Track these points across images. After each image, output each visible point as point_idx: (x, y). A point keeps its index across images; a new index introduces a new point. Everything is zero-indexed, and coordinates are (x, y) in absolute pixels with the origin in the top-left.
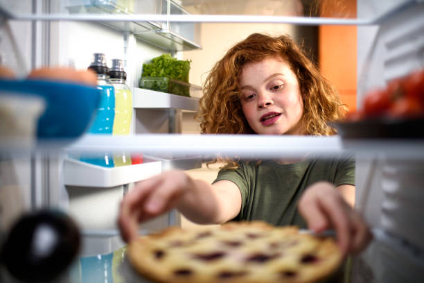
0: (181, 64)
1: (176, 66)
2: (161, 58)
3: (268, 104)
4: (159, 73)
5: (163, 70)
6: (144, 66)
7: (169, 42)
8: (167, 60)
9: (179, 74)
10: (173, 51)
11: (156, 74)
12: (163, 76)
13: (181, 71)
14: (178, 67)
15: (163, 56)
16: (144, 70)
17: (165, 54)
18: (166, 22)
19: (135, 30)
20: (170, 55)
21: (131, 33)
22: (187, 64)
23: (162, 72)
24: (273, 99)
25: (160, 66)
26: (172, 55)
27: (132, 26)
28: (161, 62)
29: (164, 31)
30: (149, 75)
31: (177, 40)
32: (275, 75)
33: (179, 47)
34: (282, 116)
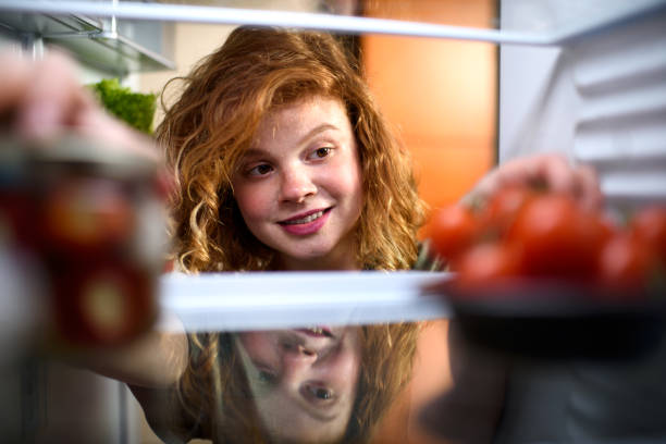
3: (309, 195)
7: (112, 55)
8: (112, 91)
10: (122, 73)
14: (134, 106)
15: (104, 82)
17: (108, 78)
18: (109, 19)
19: (46, 28)
20: (116, 80)
21: (38, 35)
26: (120, 81)
27: (40, 23)
29: (107, 35)
31: (128, 50)
32: (320, 129)
33: (133, 65)
34: (331, 215)
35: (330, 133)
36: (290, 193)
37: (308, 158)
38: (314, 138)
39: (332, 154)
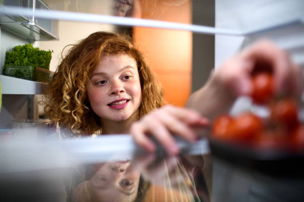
0: (44, 54)
1: (39, 55)
2: (25, 47)
3: (122, 91)
4: (23, 61)
5: (27, 58)
6: (7, 54)
9: (42, 63)
11: (20, 63)
12: (28, 65)
13: (45, 60)
14: (41, 56)
15: (26, 45)
16: (7, 58)
22: (49, 54)
23: (26, 60)
24: (125, 88)
25: (24, 54)
28: (24, 51)
29: (30, 24)
30: (13, 62)
32: (128, 67)
34: (130, 103)
35: (131, 69)
36: (114, 90)
37: (121, 79)
38: (125, 70)
39: (130, 79)
